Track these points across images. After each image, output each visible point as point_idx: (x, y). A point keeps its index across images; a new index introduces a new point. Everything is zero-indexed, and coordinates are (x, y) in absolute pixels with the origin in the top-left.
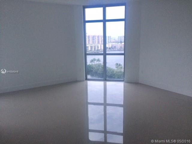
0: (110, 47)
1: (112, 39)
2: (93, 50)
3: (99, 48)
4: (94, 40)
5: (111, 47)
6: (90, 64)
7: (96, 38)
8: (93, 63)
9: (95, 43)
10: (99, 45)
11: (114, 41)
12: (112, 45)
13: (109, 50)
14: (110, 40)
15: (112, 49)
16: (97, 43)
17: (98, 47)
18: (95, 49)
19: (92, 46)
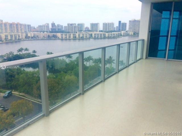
0: (32, 36)
1: (32, 28)
2: (14, 39)
3: (21, 37)
4: (12, 28)
5: (34, 36)
6: (17, 54)
7: (14, 27)
8: (21, 53)
9: (13, 31)
10: (20, 34)
11: (34, 30)
12: (34, 34)
13: (32, 39)
14: (30, 29)
15: (35, 38)
16: (16, 32)
17: (19, 36)
18: (15, 38)
19: (13, 35)
